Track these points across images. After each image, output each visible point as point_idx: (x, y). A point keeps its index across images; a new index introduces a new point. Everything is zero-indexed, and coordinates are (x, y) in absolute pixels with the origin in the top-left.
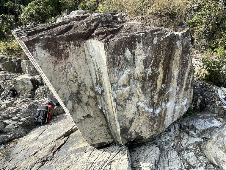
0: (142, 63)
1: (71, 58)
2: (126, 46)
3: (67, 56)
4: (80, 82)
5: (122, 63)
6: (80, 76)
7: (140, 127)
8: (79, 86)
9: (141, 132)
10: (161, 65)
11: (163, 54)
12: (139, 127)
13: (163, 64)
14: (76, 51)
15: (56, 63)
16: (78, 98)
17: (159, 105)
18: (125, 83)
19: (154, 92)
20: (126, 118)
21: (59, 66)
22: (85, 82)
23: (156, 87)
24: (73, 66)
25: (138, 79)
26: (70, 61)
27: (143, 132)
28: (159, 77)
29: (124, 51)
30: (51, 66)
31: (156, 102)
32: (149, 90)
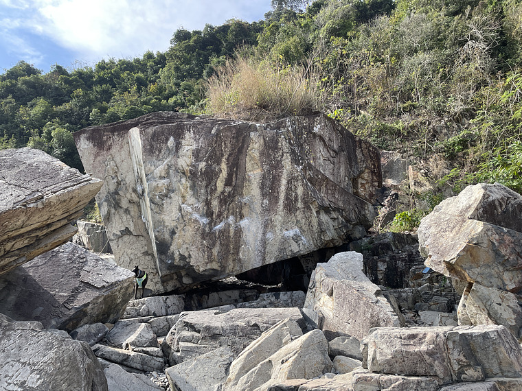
0: (190, 153)
1: (114, 151)
2: (169, 135)
3: (109, 148)
4: (120, 179)
5: (163, 152)
6: (123, 171)
7: (188, 246)
8: (119, 183)
9: (190, 256)
10: (224, 160)
11: (226, 147)
12: (185, 246)
13: (228, 159)
14: (120, 143)
15: (97, 155)
16: (114, 199)
17: (224, 217)
18: (163, 175)
19: (211, 196)
20: (164, 226)
21: (99, 158)
22: (127, 179)
23: (216, 189)
24: (115, 159)
25: (184, 173)
26: (112, 153)
27: (193, 257)
28: (221, 175)
29: (167, 140)
30: (92, 158)
31: (216, 210)
32: (202, 191)
